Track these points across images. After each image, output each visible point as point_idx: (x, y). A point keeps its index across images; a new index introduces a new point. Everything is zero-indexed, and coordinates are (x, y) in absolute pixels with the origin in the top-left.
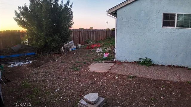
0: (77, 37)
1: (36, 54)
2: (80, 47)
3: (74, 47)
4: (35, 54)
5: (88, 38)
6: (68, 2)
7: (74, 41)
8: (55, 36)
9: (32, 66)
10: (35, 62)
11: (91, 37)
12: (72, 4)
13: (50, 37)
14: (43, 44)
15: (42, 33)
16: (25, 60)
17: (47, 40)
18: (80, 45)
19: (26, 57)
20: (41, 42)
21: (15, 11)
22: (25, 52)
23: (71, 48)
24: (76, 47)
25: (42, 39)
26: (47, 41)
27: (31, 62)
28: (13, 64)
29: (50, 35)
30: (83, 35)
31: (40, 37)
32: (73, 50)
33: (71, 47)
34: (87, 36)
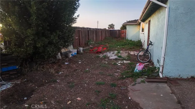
0: (76, 38)
1: (18, 69)
2: (82, 51)
3: (75, 51)
5: (89, 38)
8: (52, 37)
11: (91, 37)
13: (44, 38)
14: (30, 51)
15: (29, 31)
17: (39, 43)
18: (81, 49)
20: (27, 46)
23: (71, 53)
24: (78, 51)
25: (29, 41)
26: (39, 45)
29: (44, 35)
30: (83, 35)
31: (26, 37)
32: (74, 56)
34: (87, 37)
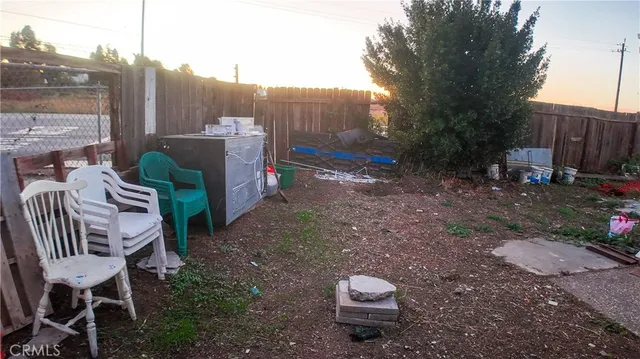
0: (574, 139)
1: (395, 164)
2: (571, 180)
3: (543, 172)
4: (392, 165)
5: (631, 151)
6: (516, 7)
7: (555, 151)
9: (369, 192)
10: (382, 183)
12: (537, 13)
16: (364, 173)
18: (573, 172)
19: (368, 165)
21: (368, 39)
22: (368, 150)
23: (530, 174)
24: (554, 175)
27: (372, 181)
28: (329, 173)
29: (442, 115)
30: (608, 136)
32: (535, 183)
33: (529, 169)
